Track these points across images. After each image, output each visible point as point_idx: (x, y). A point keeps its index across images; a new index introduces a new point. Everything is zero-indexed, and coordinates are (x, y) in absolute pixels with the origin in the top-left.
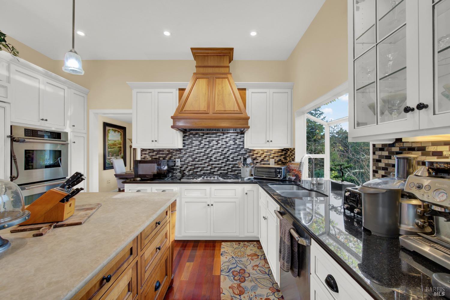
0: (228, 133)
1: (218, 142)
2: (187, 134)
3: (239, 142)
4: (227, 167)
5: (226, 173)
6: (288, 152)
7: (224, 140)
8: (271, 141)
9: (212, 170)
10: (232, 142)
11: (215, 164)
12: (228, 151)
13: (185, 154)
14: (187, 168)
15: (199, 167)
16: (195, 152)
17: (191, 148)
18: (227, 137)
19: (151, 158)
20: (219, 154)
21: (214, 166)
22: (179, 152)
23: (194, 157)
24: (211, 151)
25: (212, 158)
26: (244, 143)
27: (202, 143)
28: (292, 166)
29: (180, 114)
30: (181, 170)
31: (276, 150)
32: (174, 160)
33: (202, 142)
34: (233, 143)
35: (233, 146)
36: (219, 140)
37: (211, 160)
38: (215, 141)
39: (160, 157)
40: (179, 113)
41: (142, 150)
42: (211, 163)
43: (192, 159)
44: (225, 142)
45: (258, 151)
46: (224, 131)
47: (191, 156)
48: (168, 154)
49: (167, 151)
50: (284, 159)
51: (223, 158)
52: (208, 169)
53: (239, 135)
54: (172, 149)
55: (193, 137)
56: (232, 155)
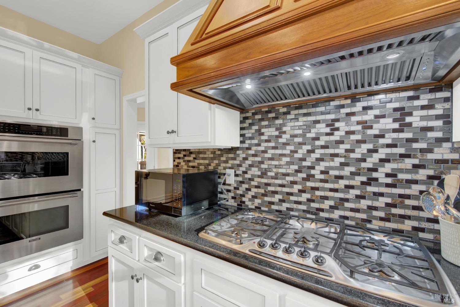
0: (371, 94)
1: (333, 125)
2: (249, 114)
3: (422, 118)
4: (364, 204)
5: (363, 220)
7: (354, 119)
9: (315, 205)
10: (387, 123)
11: (324, 189)
12: (369, 151)
13: (245, 159)
14: (249, 192)
15: (276, 193)
16: (266, 155)
17: (259, 145)
18: (365, 109)
20: (338, 161)
22: (232, 155)
24: (310, 152)
25: (313, 172)
27: (285, 132)
30: (235, 194)
32: (223, 172)
33: (284, 129)
34: (396, 126)
35: (395, 135)
36: (337, 120)
37: (310, 177)
39: (200, 164)
41: (175, 151)
42: (309, 184)
43: (259, 170)
44: (358, 123)
47: (257, 164)
48: (213, 159)
49: (212, 152)
51: (353, 174)
52: (300, 199)
53: (422, 97)
54: (219, 150)
55: (262, 120)
56: (388, 168)
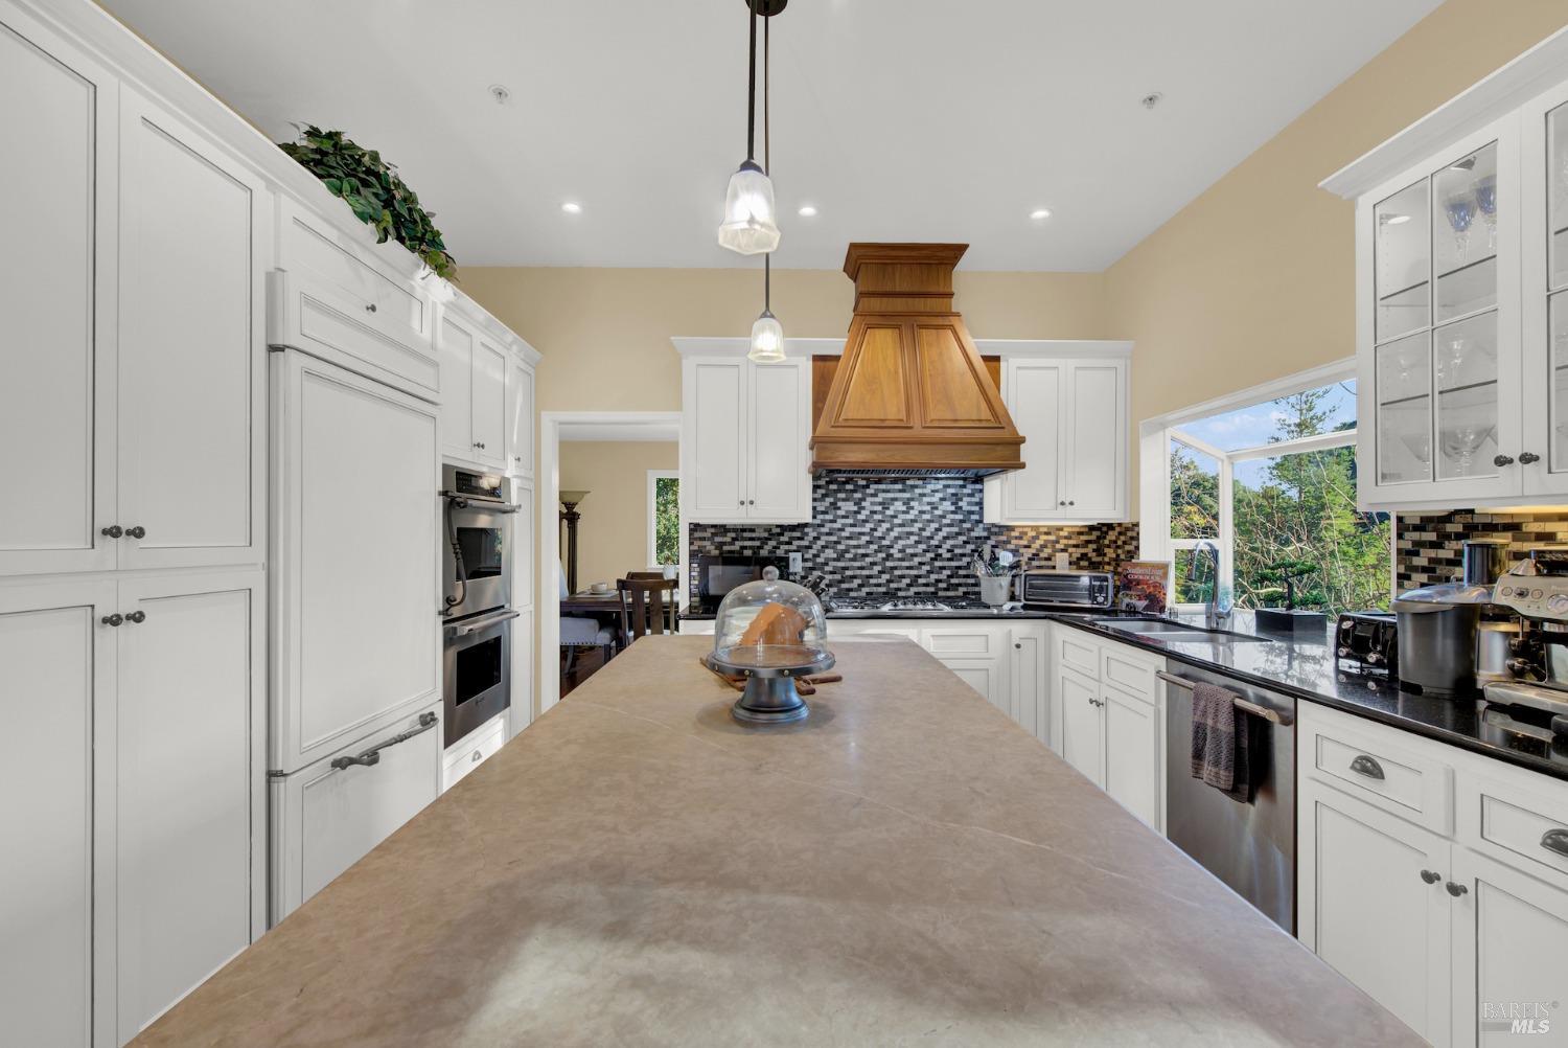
0: (938, 479)
1: (909, 504)
2: (824, 482)
3: (969, 504)
4: (933, 577)
5: (932, 593)
6: (1111, 533)
7: (926, 499)
8: (1071, 503)
9: (893, 585)
10: (947, 506)
11: (902, 568)
12: (937, 529)
13: (817, 538)
15: (854, 577)
16: (844, 534)
17: (833, 521)
18: (934, 491)
19: (717, 552)
20: (913, 539)
21: (897, 573)
22: (798, 534)
23: (841, 547)
25: (892, 551)
26: (982, 508)
27: (864, 508)
28: (1136, 573)
29: (833, 429)
31: (1072, 527)
32: (785, 556)
33: (864, 504)
34: (953, 508)
35: (952, 516)
36: (913, 499)
37: (889, 557)
38: (900, 503)
39: (743, 548)
40: (833, 427)
41: (692, 526)
42: (889, 564)
43: (834, 552)
44: (929, 504)
45: (1021, 530)
46: (924, 473)
47: (832, 545)
48: (767, 539)
49: (765, 530)
50: (1094, 554)
51: (925, 551)
52: (880, 581)
53: (968, 486)
54: (777, 526)
55: (836, 491)
56: (950, 543)
